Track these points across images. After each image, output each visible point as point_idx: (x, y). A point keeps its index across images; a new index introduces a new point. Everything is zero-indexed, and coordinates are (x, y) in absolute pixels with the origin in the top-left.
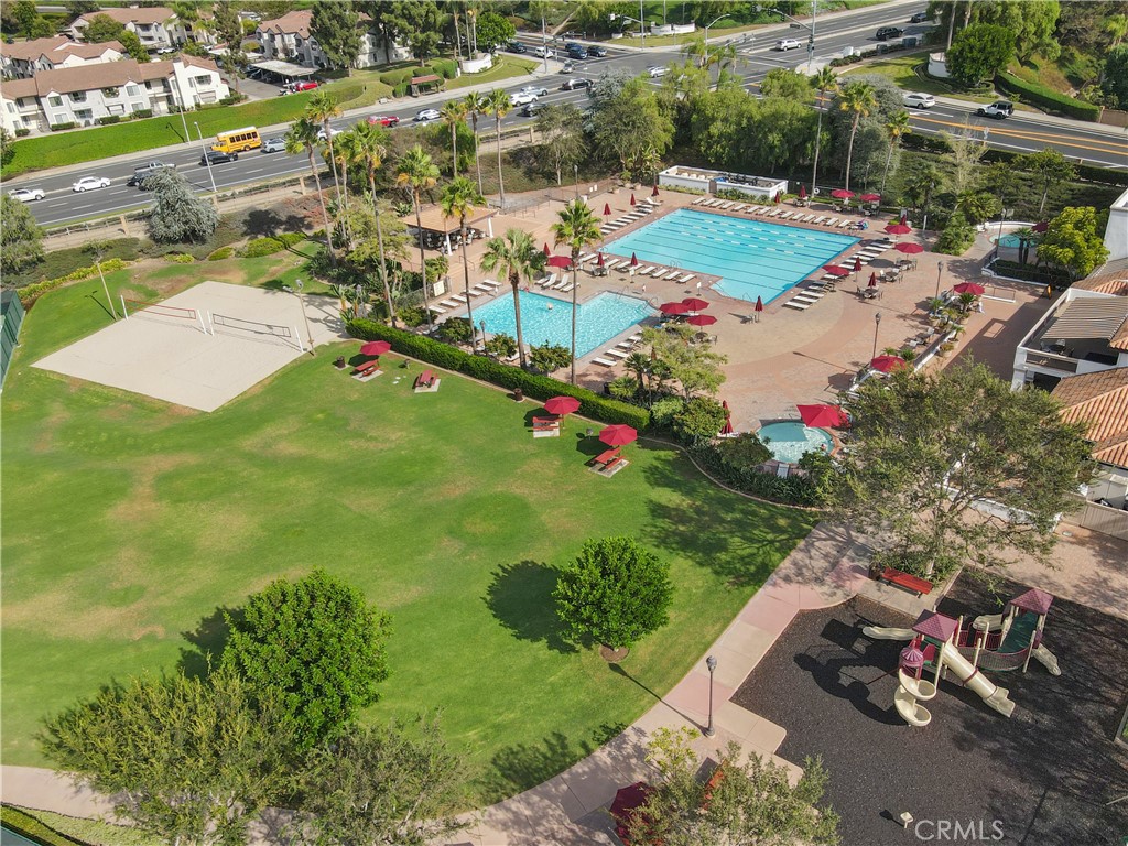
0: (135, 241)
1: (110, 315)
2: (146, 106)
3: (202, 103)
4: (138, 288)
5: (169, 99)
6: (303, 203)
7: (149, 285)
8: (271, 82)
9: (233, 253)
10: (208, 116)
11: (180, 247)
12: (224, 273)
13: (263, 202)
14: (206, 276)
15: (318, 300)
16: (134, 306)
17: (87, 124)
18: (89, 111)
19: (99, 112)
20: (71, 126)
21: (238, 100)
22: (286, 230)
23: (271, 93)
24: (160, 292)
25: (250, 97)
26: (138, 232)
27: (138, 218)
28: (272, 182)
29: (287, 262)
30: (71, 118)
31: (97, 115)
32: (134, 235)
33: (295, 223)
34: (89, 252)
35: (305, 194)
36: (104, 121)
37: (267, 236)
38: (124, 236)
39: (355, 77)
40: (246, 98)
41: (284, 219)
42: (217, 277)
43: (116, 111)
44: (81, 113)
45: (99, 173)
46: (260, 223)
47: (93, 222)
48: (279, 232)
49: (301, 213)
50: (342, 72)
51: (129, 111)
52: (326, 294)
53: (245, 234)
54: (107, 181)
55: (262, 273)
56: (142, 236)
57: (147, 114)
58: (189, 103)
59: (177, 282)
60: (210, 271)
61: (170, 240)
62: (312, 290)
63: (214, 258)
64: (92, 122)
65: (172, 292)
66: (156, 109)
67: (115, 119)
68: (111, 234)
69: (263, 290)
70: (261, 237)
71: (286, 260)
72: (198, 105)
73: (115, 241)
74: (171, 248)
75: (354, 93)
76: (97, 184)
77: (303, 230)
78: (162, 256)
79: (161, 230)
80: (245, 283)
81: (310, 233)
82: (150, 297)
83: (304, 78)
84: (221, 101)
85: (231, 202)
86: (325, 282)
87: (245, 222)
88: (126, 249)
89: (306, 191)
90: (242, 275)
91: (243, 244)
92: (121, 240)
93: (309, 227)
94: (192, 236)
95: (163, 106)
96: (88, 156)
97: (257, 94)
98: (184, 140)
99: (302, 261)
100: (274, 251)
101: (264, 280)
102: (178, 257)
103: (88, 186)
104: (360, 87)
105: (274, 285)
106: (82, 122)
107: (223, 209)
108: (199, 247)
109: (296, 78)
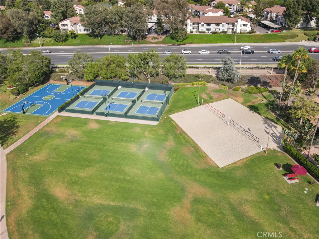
0: (212, 76)
1: (197, 103)
2: (226, 30)
3: (242, 32)
4: (208, 94)
5: (233, 29)
6: (270, 78)
7: (212, 94)
9: (241, 89)
11: (225, 83)
12: (236, 97)
13: (256, 73)
14: (230, 96)
15: (269, 122)
16: (206, 102)
17: (208, 32)
18: (210, 29)
19: (213, 30)
20: (204, 32)
21: (253, 32)
22: (261, 86)
23: (263, 32)
24: (214, 98)
26: (213, 73)
27: (215, 68)
28: (260, 66)
29: (259, 99)
30: (205, 30)
31: (211, 31)
33: (265, 84)
34: (197, 77)
35: (272, 74)
36: (213, 33)
37: (254, 86)
38: (209, 74)
39: (295, 31)
40: (256, 32)
41: (262, 81)
42: (234, 98)
43: (217, 30)
44: (208, 29)
45: (207, 49)
46: (254, 81)
47: (201, 66)
48: (259, 86)
49: (269, 81)
51: (221, 31)
52: (272, 121)
53: (247, 83)
54: (209, 52)
55: (249, 101)
56: (214, 75)
57: (226, 32)
58: (238, 31)
59: (221, 96)
60: (232, 95)
61: (222, 80)
62: (268, 116)
63: (234, 90)
65: (218, 99)
66: (228, 31)
67: (216, 33)
68: (204, 72)
69: (248, 109)
70: (252, 86)
73: (206, 75)
74: (222, 82)
76: (206, 53)
77: (268, 87)
78: (218, 84)
79: (221, 76)
80: (242, 104)
81: (270, 89)
82: (211, 99)
84: (248, 32)
85: (245, 70)
86: (273, 114)
87: (249, 79)
88: (208, 79)
90: (241, 100)
91: (245, 87)
93: (270, 87)
94: (230, 80)
95: (231, 31)
96: (206, 42)
98: (233, 42)
99: (265, 101)
100: (255, 93)
101: (249, 104)
102: (223, 86)
103: (203, 53)
104: (296, 35)
105: (254, 108)
107: (242, 72)
108: (230, 84)
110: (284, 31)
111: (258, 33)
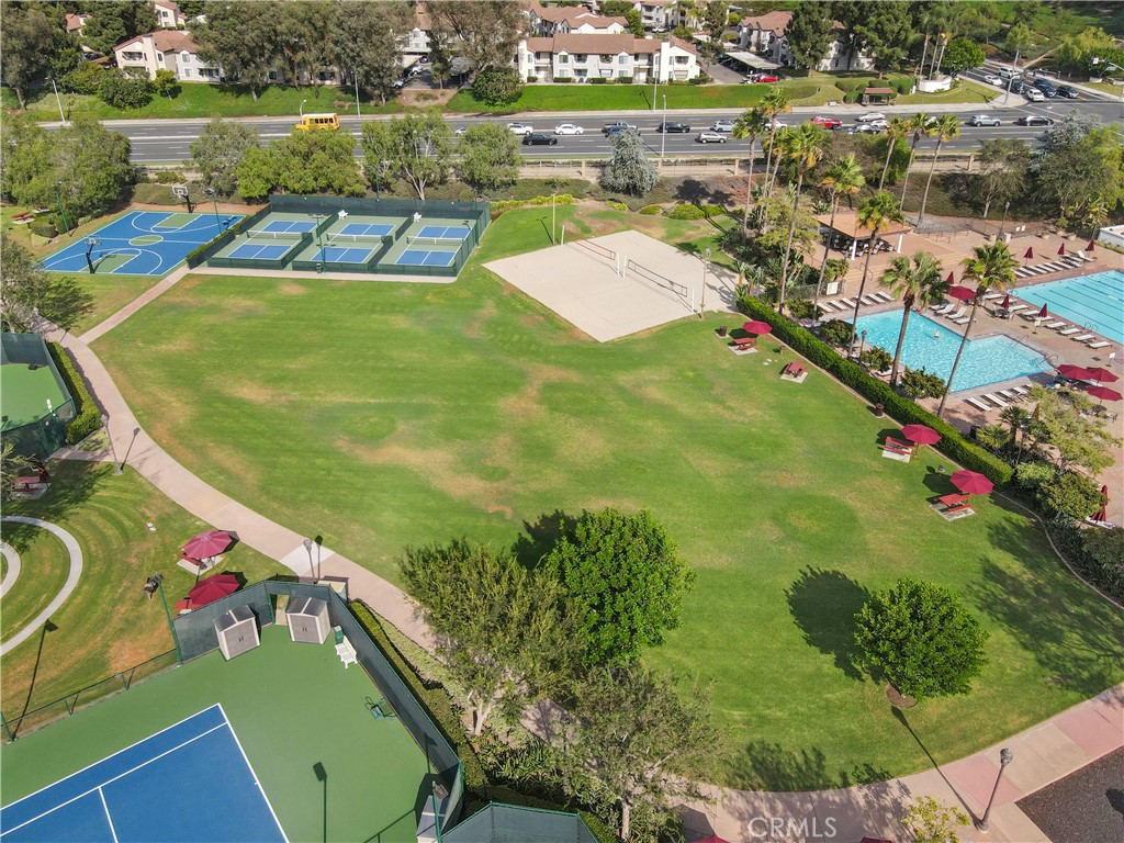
0: (588, 183)
1: (550, 240)
2: (630, 74)
3: (674, 79)
4: (578, 223)
5: (649, 71)
6: (731, 182)
7: (587, 222)
8: (737, 71)
9: (661, 211)
10: (678, 91)
11: (620, 196)
12: (647, 226)
13: (699, 173)
14: (633, 225)
15: (719, 269)
16: (570, 237)
17: (581, 81)
18: (586, 71)
19: (593, 74)
20: (568, 80)
21: (704, 81)
22: (710, 202)
23: (734, 79)
24: (593, 230)
25: (716, 81)
26: (591, 176)
27: (596, 165)
28: (712, 158)
29: (703, 230)
30: (570, 74)
31: (590, 75)
32: (588, 179)
33: (720, 198)
34: (551, 184)
35: (736, 174)
36: (594, 81)
37: (693, 203)
38: (580, 178)
39: (813, 78)
40: (712, 80)
41: (712, 192)
42: (642, 229)
43: (605, 74)
44: (580, 72)
45: (577, 122)
46: (691, 191)
47: (560, 161)
48: (704, 202)
49: (728, 190)
50: (803, 72)
51: (616, 75)
52: (728, 267)
53: (676, 197)
54: (581, 130)
55: (679, 234)
56: (593, 181)
57: (628, 80)
58: (664, 77)
59: (609, 225)
60: (637, 222)
61: (614, 189)
62: (716, 260)
63: (643, 212)
64: (585, 80)
65: (602, 232)
66: (637, 78)
67: (602, 81)
68: (570, 173)
69: (676, 249)
70: (688, 203)
71: (702, 228)
72: (671, 80)
73: (572, 180)
74: (613, 195)
75: (807, 92)
76: (573, 131)
77: (726, 205)
78: (604, 200)
79: (610, 179)
80: (662, 240)
81: (730, 209)
82: (584, 232)
83: (767, 72)
84: (690, 80)
85: (672, 168)
86: (731, 256)
87: (679, 187)
88: (578, 189)
89: (738, 172)
90: (662, 232)
91: (672, 206)
92: (577, 180)
93: (732, 204)
94: (632, 190)
95: (643, 76)
96: (573, 107)
97: (723, 79)
98: (650, 108)
99: (716, 232)
100: (695, 218)
101: (679, 240)
102: (616, 205)
103: (566, 131)
104: (815, 88)
105: (688, 247)
106: (577, 78)
107: (664, 172)
108: (635, 200)
109: (760, 71)
110: (789, 79)
111: (718, 83)
